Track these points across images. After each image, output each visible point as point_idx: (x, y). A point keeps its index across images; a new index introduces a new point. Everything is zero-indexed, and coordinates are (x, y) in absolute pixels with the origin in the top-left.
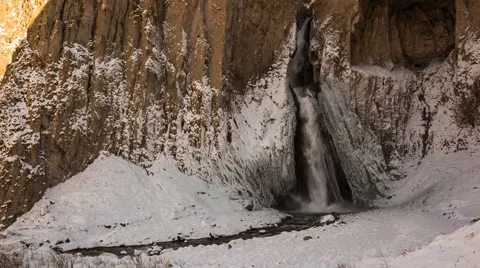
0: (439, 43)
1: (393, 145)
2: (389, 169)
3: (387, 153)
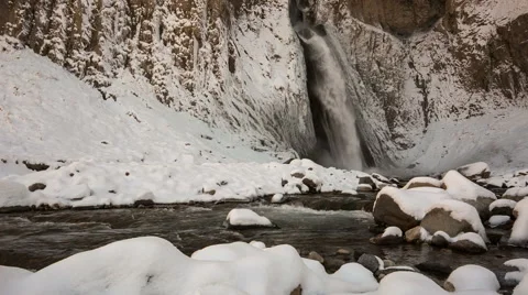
1: (396, 109)
3: (390, 118)
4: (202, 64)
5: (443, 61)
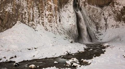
0: (106, 1)
1: (99, 26)
2: (98, 32)
3: (97, 28)
4: (54, 22)
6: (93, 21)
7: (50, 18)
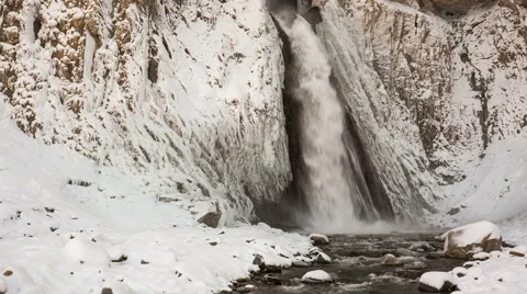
1: (437, 124)
2: (433, 166)
5: (512, 49)
6: (401, 90)
7: (74, 43)
